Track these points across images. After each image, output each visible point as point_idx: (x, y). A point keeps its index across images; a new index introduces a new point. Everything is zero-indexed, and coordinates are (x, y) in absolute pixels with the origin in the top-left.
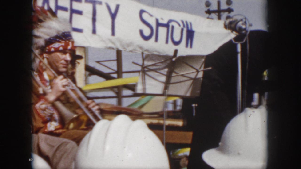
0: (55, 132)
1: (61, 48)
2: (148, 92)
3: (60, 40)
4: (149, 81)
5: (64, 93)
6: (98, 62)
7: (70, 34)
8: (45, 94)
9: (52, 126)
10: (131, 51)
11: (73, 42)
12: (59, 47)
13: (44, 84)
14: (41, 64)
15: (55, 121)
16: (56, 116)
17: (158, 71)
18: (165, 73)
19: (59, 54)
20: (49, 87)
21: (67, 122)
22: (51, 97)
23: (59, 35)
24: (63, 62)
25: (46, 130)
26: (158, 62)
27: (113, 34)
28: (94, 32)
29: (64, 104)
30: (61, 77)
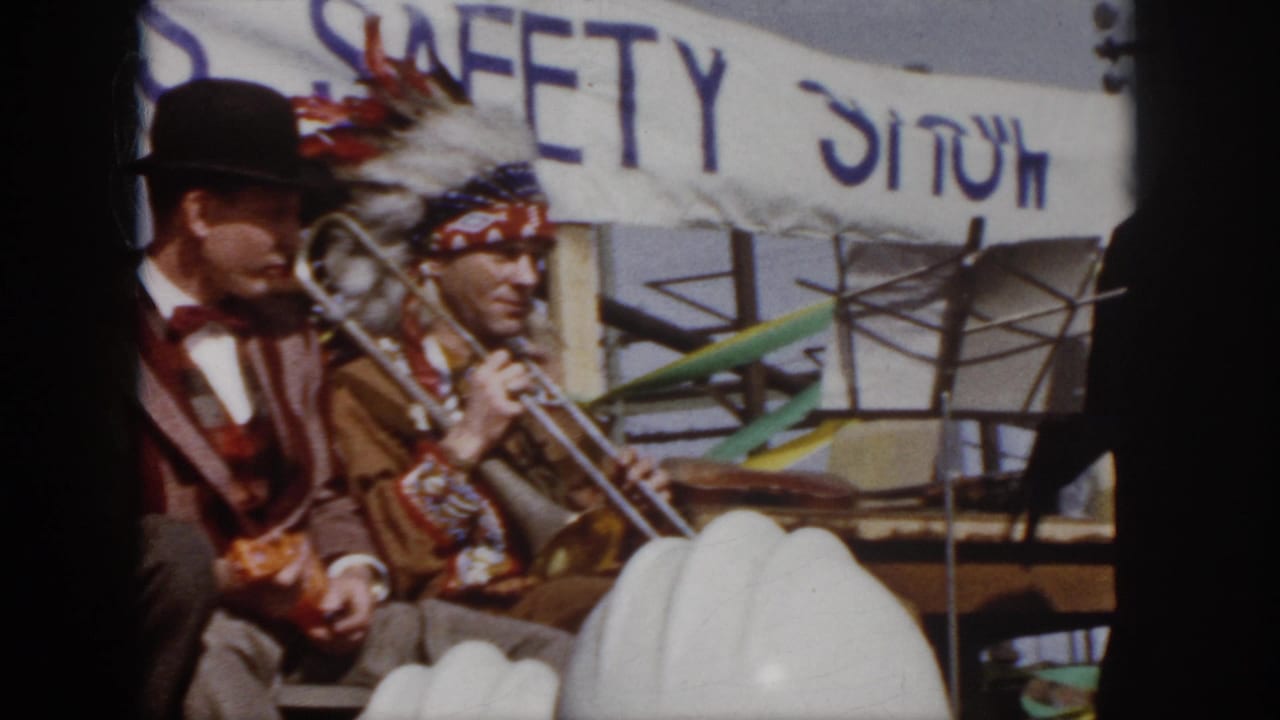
0: (490, 589)
1: (494, 235)
2: (867, 402)
3: (491, 201)
4: (869, 356)
5: (519, 425)
6: (656, 285)
7: (530, 171)
8: (438, 431)
9: (478, 566)
10: (786, 234)
11: (543, 208)
12: (484, 233)
13: (431, 390)
14: (413, 305)
15: (490, 543)
16: (492, 521)
17: (905, 312)
18: (936, 321)
19: (485, 261)
20: (452, 403)
21: (540, 546)
22: (466, 445)
23: (482, 180)
24: (504, 291)
25: (453, 584)
26: (905, 274)
27: (710, 164)
28: (630, 158)
29: (521, 472)
30: (501, 355)
